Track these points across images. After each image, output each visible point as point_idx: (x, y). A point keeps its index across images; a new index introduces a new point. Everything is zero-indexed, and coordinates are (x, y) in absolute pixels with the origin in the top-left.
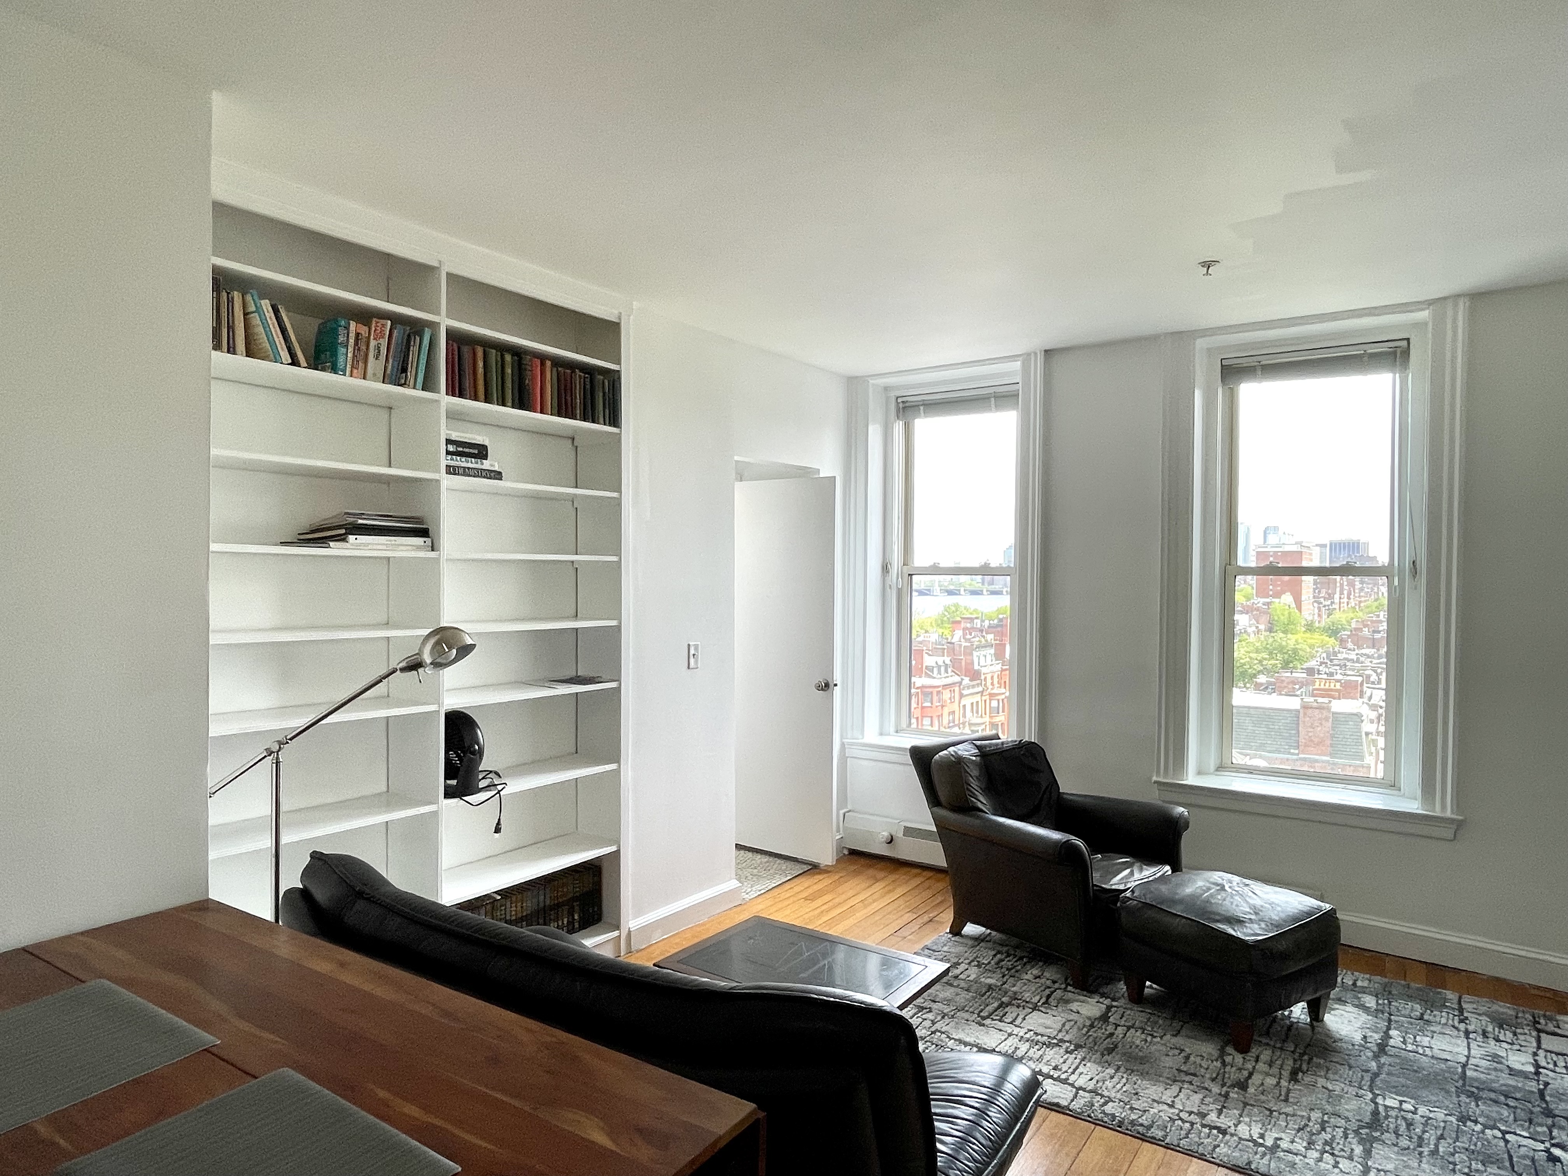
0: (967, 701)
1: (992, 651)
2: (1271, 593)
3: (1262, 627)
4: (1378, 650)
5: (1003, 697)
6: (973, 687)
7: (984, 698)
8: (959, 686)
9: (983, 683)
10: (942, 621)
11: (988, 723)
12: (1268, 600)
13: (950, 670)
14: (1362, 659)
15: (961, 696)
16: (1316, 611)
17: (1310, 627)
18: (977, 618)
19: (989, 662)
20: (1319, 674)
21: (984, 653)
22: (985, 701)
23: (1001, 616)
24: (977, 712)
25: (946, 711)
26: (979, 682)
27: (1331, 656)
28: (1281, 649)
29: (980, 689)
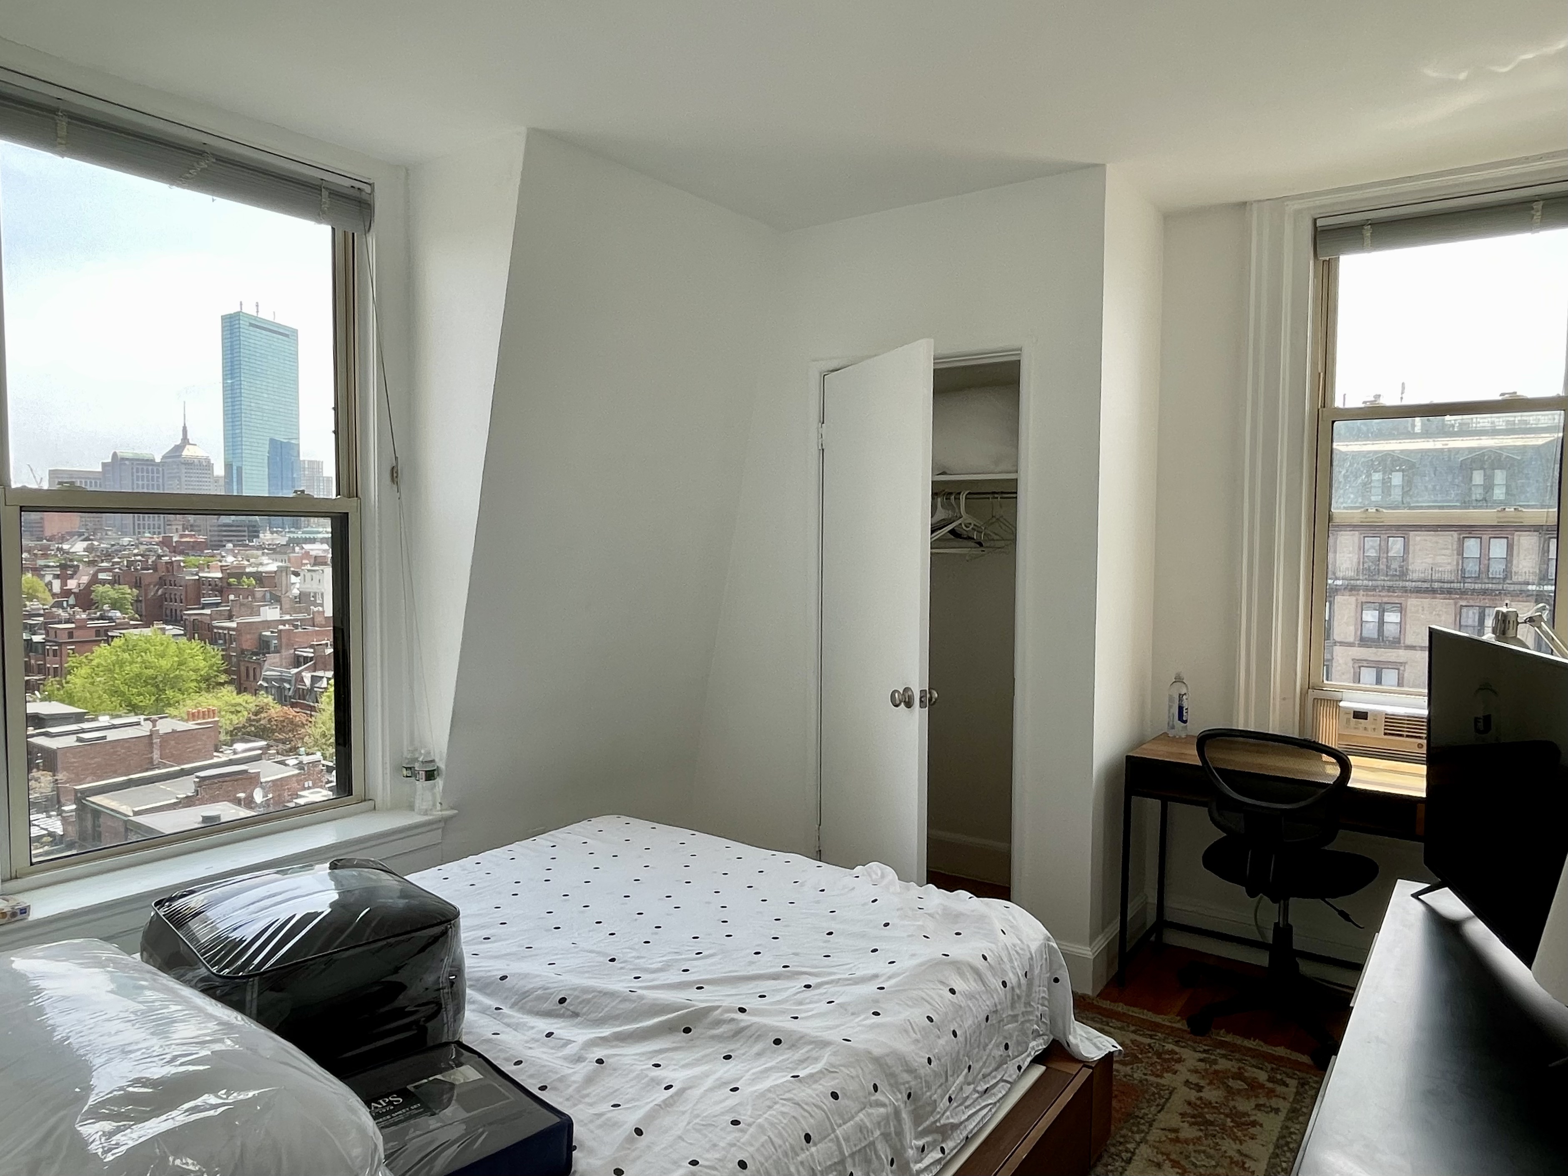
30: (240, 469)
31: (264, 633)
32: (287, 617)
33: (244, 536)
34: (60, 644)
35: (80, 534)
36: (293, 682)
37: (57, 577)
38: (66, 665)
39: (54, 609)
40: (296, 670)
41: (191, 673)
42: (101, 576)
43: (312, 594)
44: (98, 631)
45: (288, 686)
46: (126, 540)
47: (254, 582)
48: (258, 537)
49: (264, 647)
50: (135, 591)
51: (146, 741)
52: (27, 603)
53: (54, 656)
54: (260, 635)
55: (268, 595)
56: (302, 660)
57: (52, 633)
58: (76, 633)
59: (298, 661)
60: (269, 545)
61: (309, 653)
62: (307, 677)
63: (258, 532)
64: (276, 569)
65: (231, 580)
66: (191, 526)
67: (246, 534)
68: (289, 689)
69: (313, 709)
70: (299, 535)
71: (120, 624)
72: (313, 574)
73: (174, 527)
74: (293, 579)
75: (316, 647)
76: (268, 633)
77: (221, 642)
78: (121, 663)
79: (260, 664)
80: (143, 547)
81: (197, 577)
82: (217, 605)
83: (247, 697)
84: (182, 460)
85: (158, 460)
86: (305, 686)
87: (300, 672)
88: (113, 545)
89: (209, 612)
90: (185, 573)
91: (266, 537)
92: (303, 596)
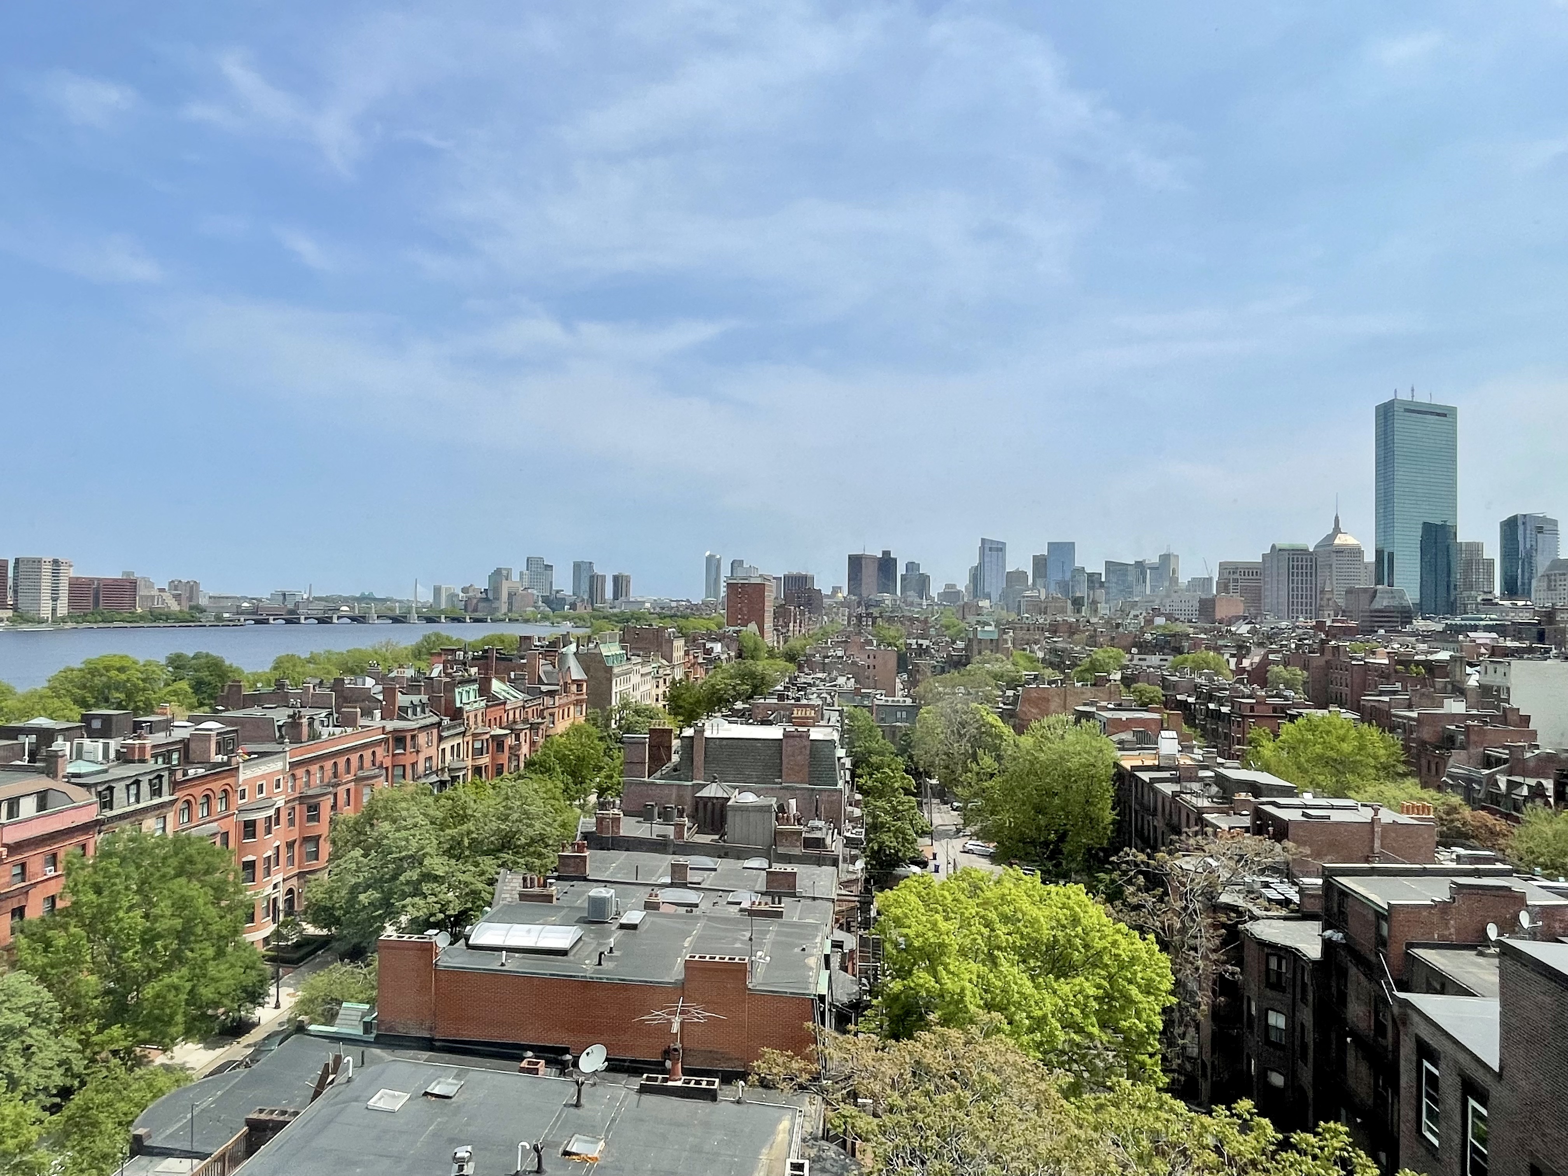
0: (447, 745)
1: (476, 686)
2: (739, 621)
3: (732, 654)
4: (829, 674)
5: (488, 736)
6: (454, 727)
7: (466, 739)
8: (438, 728)
9: (466, 722)
10: (420, 652)
11: (470, 767)
12: (737, 628)
13: (427, 710)
14: (817, 682)
15: (441, 739)
16: (776, 638)
17: (771, 654)
18: (459, 650)
19: (472, 699)
20: (788, 699)
21: (467, 689)
22: (468, 743)
23: (486, 647)
24: (458, 756)
25: (422, 757)
26: (460, 721)
27: (793, 681)
28: (752, 675)
29: (462, 729)
30: (1391, 556)
31: (1449, 727)
32: (1474, 712)
33: (1397, 622)
34: (1243, 717)
35: (1245, 618)
36: (1484, 785)
37: (1233, 656)
38: (1248, 736)
39: (1237, 685)
40: (1487, 772)
41: (1371, 760)
42: (1271, 657)
43: (1495, 688)
44: (1275, 708)
45: (1477, 787)
46: (1283, 624)
47: (1423, 671)
48: (1411, 623)
49: (1448, 742)
50: (1306, 673)
51: (1368, 828)
52: (1216, 678)
53: (1239, 726)
54: (1444, 728)
55: (1449, 687)
56: (1493, 761)
57: (1237, 706)
58: (1256, 707)
59: (1488, 762)
60: (1423, 631)
61: (1504, 754)
62: (1502, 782)
63: (1411, 618)
64: (1448, 658)
65: (1398, 667)
66: (1344, 611)
67: (1399, 619)
68: (1479, 791)
69: (1517, 820)
70: (1458, 621)
71: (1298, 704)
72: (1498, 666)
73: (1326, 613)
74: (1469, 670)
75: (1513, 749)
76: (1453, 727)
77: (1399, 730)
78: (1306, 742)
79: (1445, 761)
80: (1300, 631)
81: (1362, 663)
82: (1395, 693)
83: (1432, 792)
84: (1334, 549)
85: (1311, 550)
86: (1500, 789)
87: (1493, 774)
88: (1272, 629)
89: (1387, 699)
90: (1351, 658)
91: (1419, 624)
92: (1485, 690)
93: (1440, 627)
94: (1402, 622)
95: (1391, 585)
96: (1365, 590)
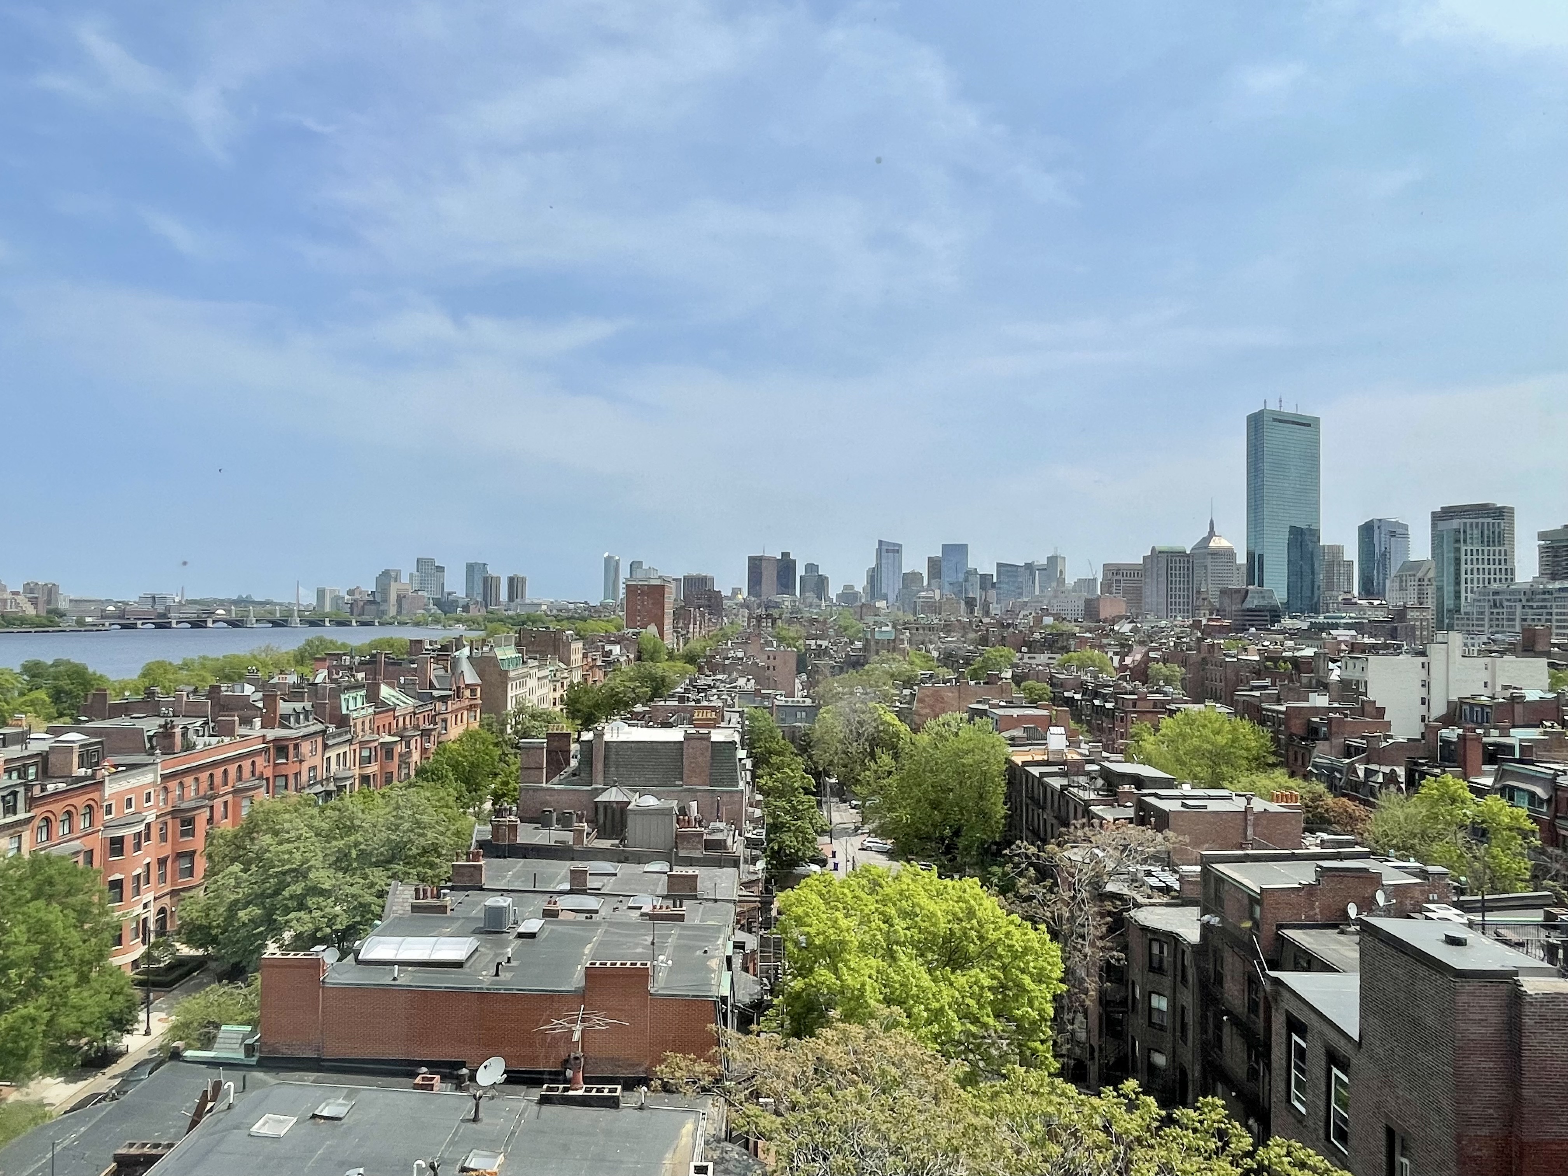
0: (332, 754)
1: (363, 692)
2: (638, 623)
3: (632, 656)
4: (729, 675)
5: (376, 744)
6: (340, 735)
7: (352, 747)
8: (323, 736)
9: (353, 729)
10: (302, 657)
11: (357, 776)
12: (637, 630)
13: (311, 718)
14: (718, 684)
15: (326, 747)
16: (676, 640)
17: (671, 656)
18: (345, 654)
19: (359, 705)
20: (688, 701)
21: (354, 695)
22: (355, 751)
23: (374, 652)
24: (345, 764)
25: (305, 766)
26: (347, 729)
27: (693, 683)
28: (653, 678)
29: (349, 737)
30: (1261, 557)
31: (1313, 719)
32: (1336, 705)
33: (1267, 620)
34: (1126, 712)
35: (1127, 617)
36: (1345, 773)
37: (1116, 654)
38: (1131, 730)
39: (1120, 682)
40: (1347, 761)
41: (1244, 751)
42: (1152, 654)
43: (1354, 682)
44: (1155, 703)
45: (1338, 776)
46: (1163, 623)
47: (1290, 666)
48: (1280, 622)
49: (1313, 733)
50: (1184, 670)
51: (1241, 817)
52: (1100, 675)
53: (1122, 721)
54: (1309, 720)
55: (1314, 682)
56: (1353, 750)
57: (1120, 702)
58: (1138, 703)
59: (1349, 752)
60: (1290, 629)
61: (1363, 744)
62: (1361, 770)
63: (1279, 617)
64: (1312, 654)
65: (1268, 663)
66: (1218, 611)
67: (1268, 618)
68: (1340, 779)
69: (1373, 805)
70: (1321, 619)
71: (1176, 699)
72: (1357, 662)
73: (1202, 612)
74: (1331, 665)
75: (1370, 739)
76: (1317, 720)
77: (1269, 723)
78: (1183, 736)
79: (1310, 751)
80: (1178, 630)
81: (1235, 659)
82: (1265, 688)
83: (1298, 781)
84: (1209, 551)
85: (1188, 552)
86: (1358, 777)
87: (1352, 763)
88: (1152, 628)
89: (1257, 694)
90: (1224, 654)
91: (1287, 622)
92: (1345, 684)
93: (1305, 625)
94: (1271, 621)
95: (1261, 584)
96: (1238, 591)
